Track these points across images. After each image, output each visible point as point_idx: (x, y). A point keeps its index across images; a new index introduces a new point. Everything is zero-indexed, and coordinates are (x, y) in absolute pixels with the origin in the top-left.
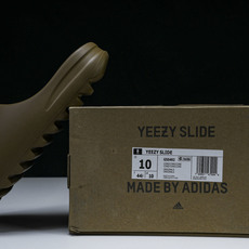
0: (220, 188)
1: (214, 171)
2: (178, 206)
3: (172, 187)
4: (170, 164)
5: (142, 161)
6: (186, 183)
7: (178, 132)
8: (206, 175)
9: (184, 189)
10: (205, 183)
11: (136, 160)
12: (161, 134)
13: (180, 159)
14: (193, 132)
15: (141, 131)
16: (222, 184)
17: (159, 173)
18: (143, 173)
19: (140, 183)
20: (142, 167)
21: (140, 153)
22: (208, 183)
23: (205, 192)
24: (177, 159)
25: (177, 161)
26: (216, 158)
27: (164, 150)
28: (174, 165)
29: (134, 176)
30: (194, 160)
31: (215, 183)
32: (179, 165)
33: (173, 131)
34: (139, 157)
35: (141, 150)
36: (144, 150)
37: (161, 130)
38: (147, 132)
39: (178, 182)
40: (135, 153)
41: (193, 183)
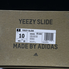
2: (36, 55)
4: (33, 36)
5: (20, 35)
7: (36, 22)
8: (48, 41)
9: (39, 47)
10: (48, 45)
11: (18, 34)
12: (29, 22)
13: (37, 34)
15: (20, 21)
16: (55, 45)
18: (21, 40)
19: (19, 44)
20: (20, 37)
22: (49, 45)
23: (48, 48)
24: (36, 34)
25: (36, 35)
27: (30, 30)
28: (34, 36)
32: (37, 37)
33: (34, 21)
35: (20, 30)
38: (23, 22)
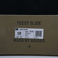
0: (42, 41)
1: (41, 36)
3: (27, 40)
6: (32, 39)
14: (34, 23)
17: (23, 36)
21: (18, 30)
26: (41, 31)
29: (16, 37)
30: (35, 32)
31: (41, 39)
34: (17, 31)
36: (19, 29)
37: (24, 22)
39: (29, 39)
40: (16, 30)
41: (34, 39)
